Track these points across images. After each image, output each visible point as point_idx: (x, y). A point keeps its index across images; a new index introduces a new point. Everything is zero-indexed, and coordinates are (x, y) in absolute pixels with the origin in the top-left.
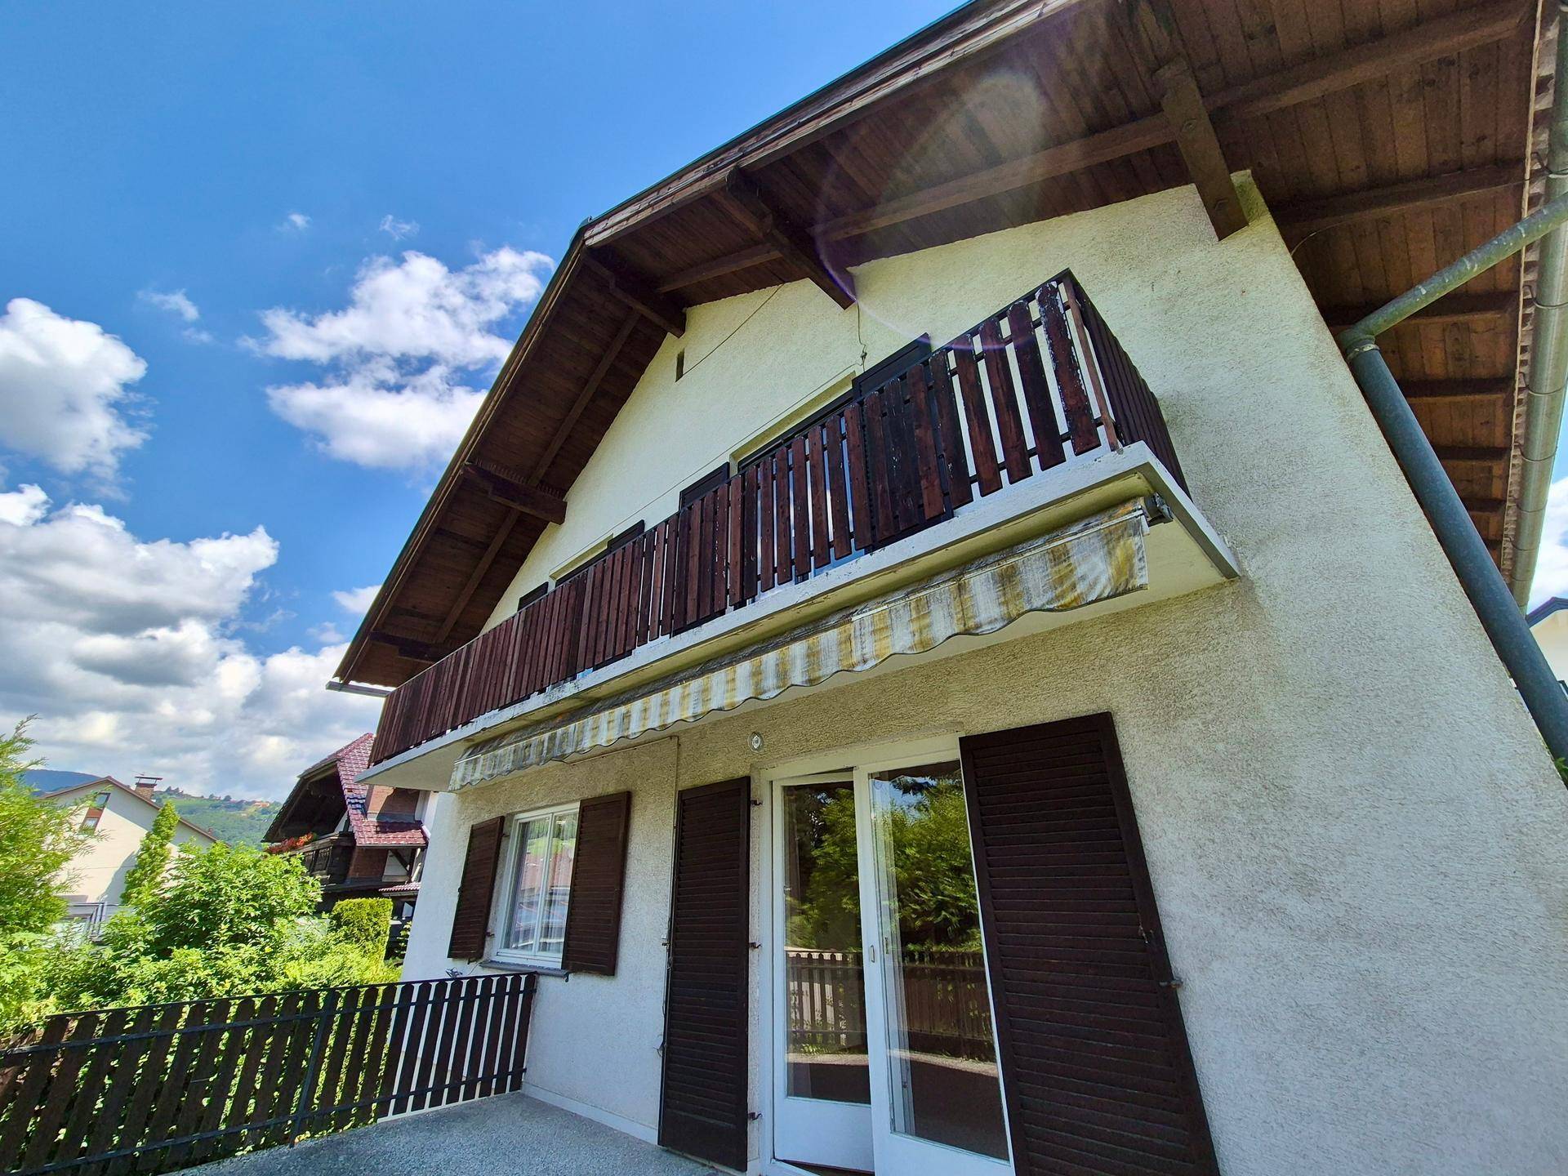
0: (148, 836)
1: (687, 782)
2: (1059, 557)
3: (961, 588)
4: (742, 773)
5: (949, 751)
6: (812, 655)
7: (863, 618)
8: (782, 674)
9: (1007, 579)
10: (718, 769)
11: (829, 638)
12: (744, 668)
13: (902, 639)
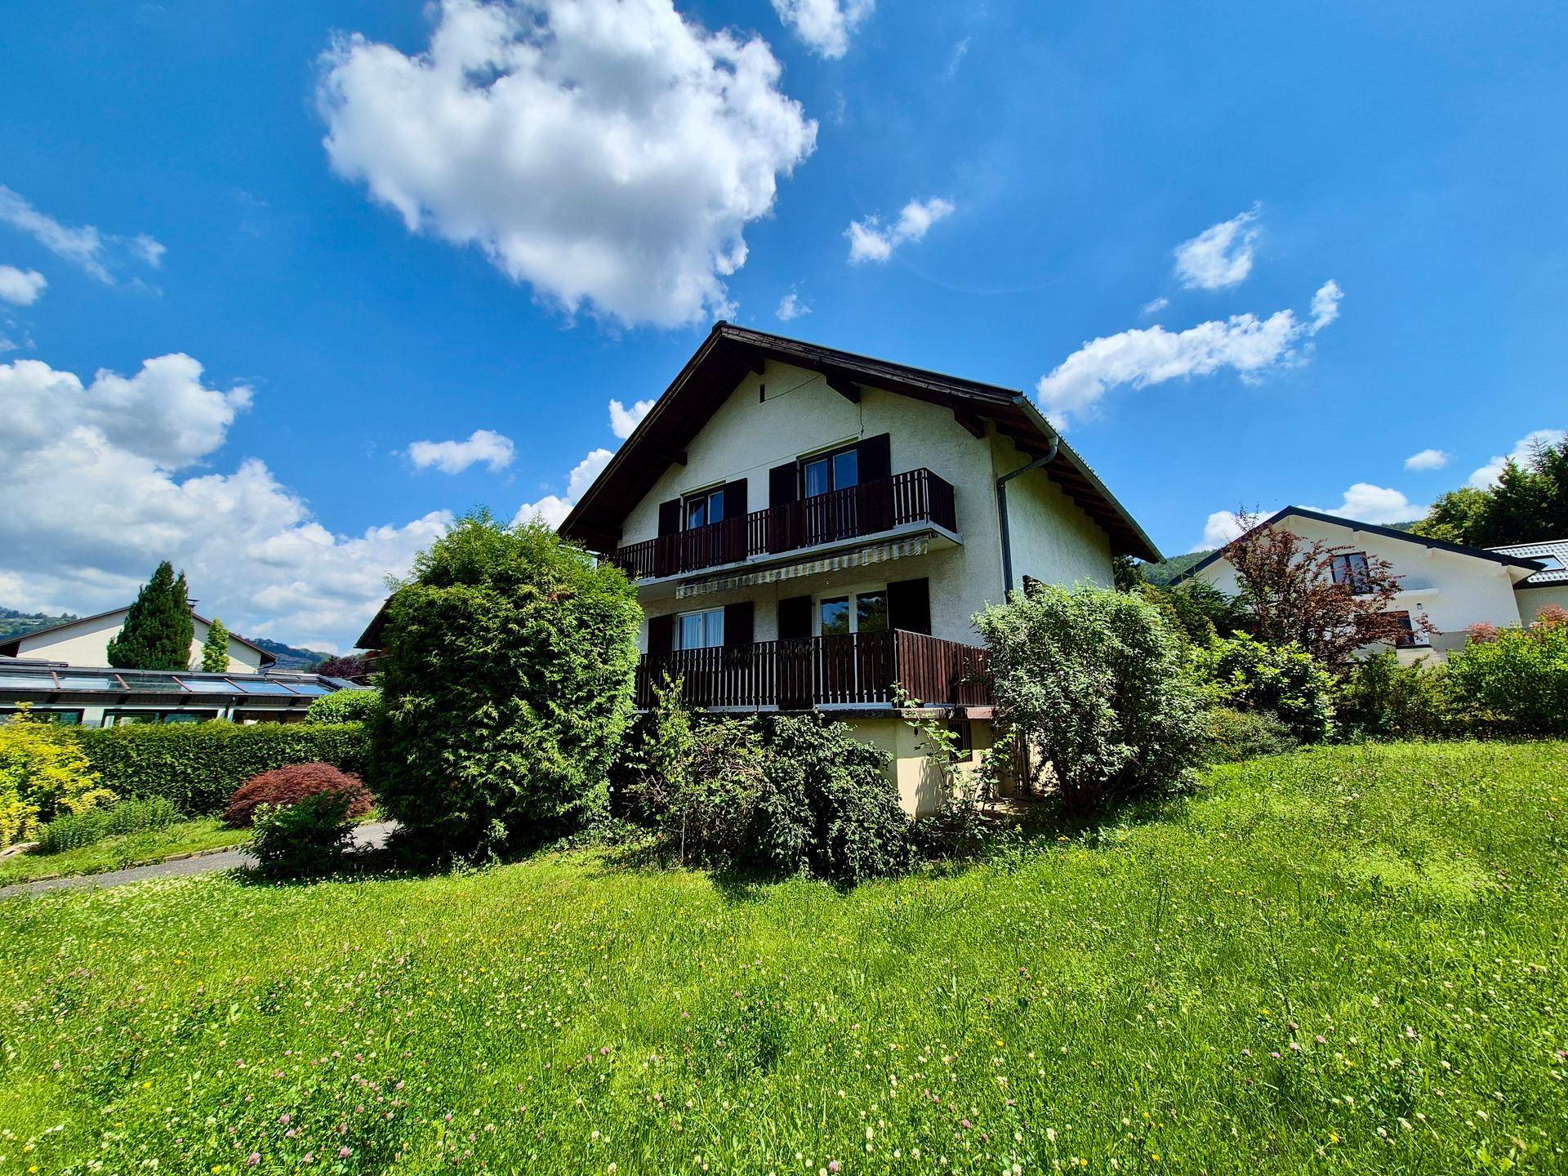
0: (207, 647)
1: (782, 597)
2: (912, 545)
3: (891, 548)
4: (807, 594)
5: (882, 587)
6: (850, 560)
7: (866, 551)
8: (840, 563)
9: (901, 548)
10: (796, 593)
11: (855, 556)
12: (827, 562)
13: (875, 559)
